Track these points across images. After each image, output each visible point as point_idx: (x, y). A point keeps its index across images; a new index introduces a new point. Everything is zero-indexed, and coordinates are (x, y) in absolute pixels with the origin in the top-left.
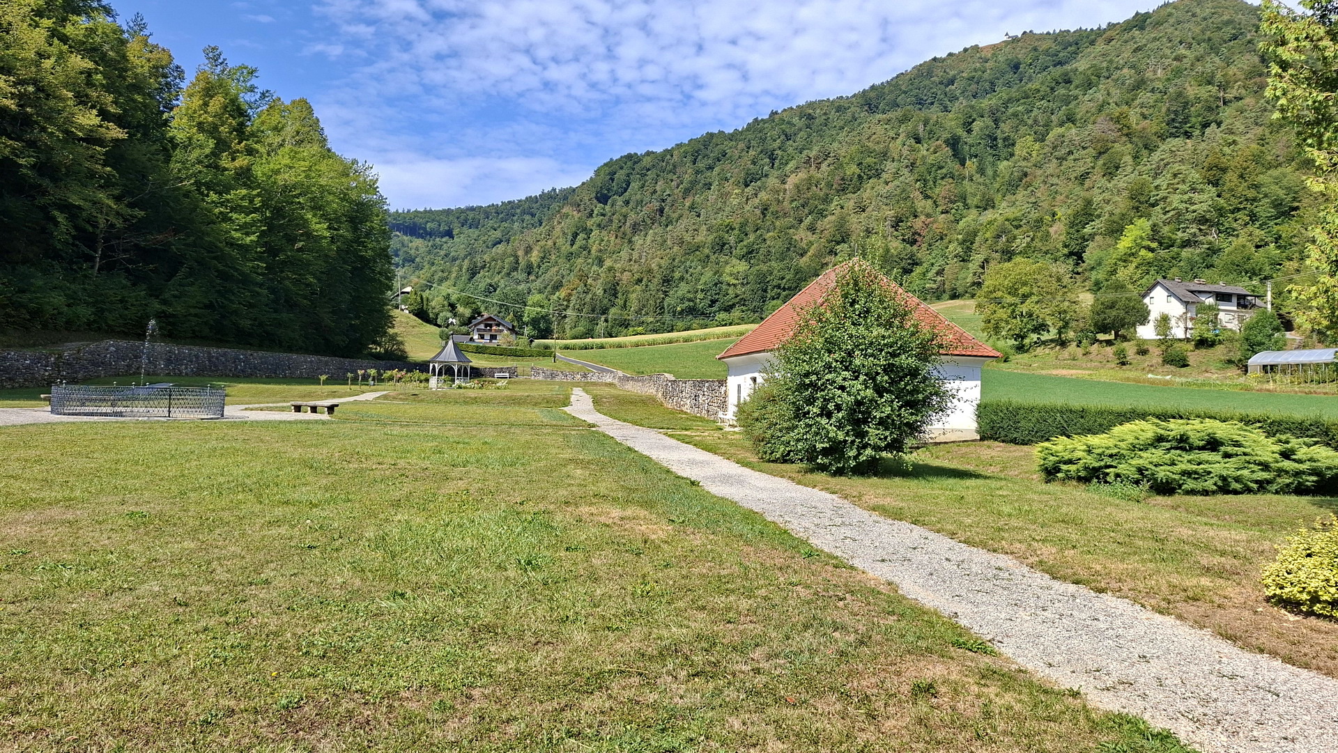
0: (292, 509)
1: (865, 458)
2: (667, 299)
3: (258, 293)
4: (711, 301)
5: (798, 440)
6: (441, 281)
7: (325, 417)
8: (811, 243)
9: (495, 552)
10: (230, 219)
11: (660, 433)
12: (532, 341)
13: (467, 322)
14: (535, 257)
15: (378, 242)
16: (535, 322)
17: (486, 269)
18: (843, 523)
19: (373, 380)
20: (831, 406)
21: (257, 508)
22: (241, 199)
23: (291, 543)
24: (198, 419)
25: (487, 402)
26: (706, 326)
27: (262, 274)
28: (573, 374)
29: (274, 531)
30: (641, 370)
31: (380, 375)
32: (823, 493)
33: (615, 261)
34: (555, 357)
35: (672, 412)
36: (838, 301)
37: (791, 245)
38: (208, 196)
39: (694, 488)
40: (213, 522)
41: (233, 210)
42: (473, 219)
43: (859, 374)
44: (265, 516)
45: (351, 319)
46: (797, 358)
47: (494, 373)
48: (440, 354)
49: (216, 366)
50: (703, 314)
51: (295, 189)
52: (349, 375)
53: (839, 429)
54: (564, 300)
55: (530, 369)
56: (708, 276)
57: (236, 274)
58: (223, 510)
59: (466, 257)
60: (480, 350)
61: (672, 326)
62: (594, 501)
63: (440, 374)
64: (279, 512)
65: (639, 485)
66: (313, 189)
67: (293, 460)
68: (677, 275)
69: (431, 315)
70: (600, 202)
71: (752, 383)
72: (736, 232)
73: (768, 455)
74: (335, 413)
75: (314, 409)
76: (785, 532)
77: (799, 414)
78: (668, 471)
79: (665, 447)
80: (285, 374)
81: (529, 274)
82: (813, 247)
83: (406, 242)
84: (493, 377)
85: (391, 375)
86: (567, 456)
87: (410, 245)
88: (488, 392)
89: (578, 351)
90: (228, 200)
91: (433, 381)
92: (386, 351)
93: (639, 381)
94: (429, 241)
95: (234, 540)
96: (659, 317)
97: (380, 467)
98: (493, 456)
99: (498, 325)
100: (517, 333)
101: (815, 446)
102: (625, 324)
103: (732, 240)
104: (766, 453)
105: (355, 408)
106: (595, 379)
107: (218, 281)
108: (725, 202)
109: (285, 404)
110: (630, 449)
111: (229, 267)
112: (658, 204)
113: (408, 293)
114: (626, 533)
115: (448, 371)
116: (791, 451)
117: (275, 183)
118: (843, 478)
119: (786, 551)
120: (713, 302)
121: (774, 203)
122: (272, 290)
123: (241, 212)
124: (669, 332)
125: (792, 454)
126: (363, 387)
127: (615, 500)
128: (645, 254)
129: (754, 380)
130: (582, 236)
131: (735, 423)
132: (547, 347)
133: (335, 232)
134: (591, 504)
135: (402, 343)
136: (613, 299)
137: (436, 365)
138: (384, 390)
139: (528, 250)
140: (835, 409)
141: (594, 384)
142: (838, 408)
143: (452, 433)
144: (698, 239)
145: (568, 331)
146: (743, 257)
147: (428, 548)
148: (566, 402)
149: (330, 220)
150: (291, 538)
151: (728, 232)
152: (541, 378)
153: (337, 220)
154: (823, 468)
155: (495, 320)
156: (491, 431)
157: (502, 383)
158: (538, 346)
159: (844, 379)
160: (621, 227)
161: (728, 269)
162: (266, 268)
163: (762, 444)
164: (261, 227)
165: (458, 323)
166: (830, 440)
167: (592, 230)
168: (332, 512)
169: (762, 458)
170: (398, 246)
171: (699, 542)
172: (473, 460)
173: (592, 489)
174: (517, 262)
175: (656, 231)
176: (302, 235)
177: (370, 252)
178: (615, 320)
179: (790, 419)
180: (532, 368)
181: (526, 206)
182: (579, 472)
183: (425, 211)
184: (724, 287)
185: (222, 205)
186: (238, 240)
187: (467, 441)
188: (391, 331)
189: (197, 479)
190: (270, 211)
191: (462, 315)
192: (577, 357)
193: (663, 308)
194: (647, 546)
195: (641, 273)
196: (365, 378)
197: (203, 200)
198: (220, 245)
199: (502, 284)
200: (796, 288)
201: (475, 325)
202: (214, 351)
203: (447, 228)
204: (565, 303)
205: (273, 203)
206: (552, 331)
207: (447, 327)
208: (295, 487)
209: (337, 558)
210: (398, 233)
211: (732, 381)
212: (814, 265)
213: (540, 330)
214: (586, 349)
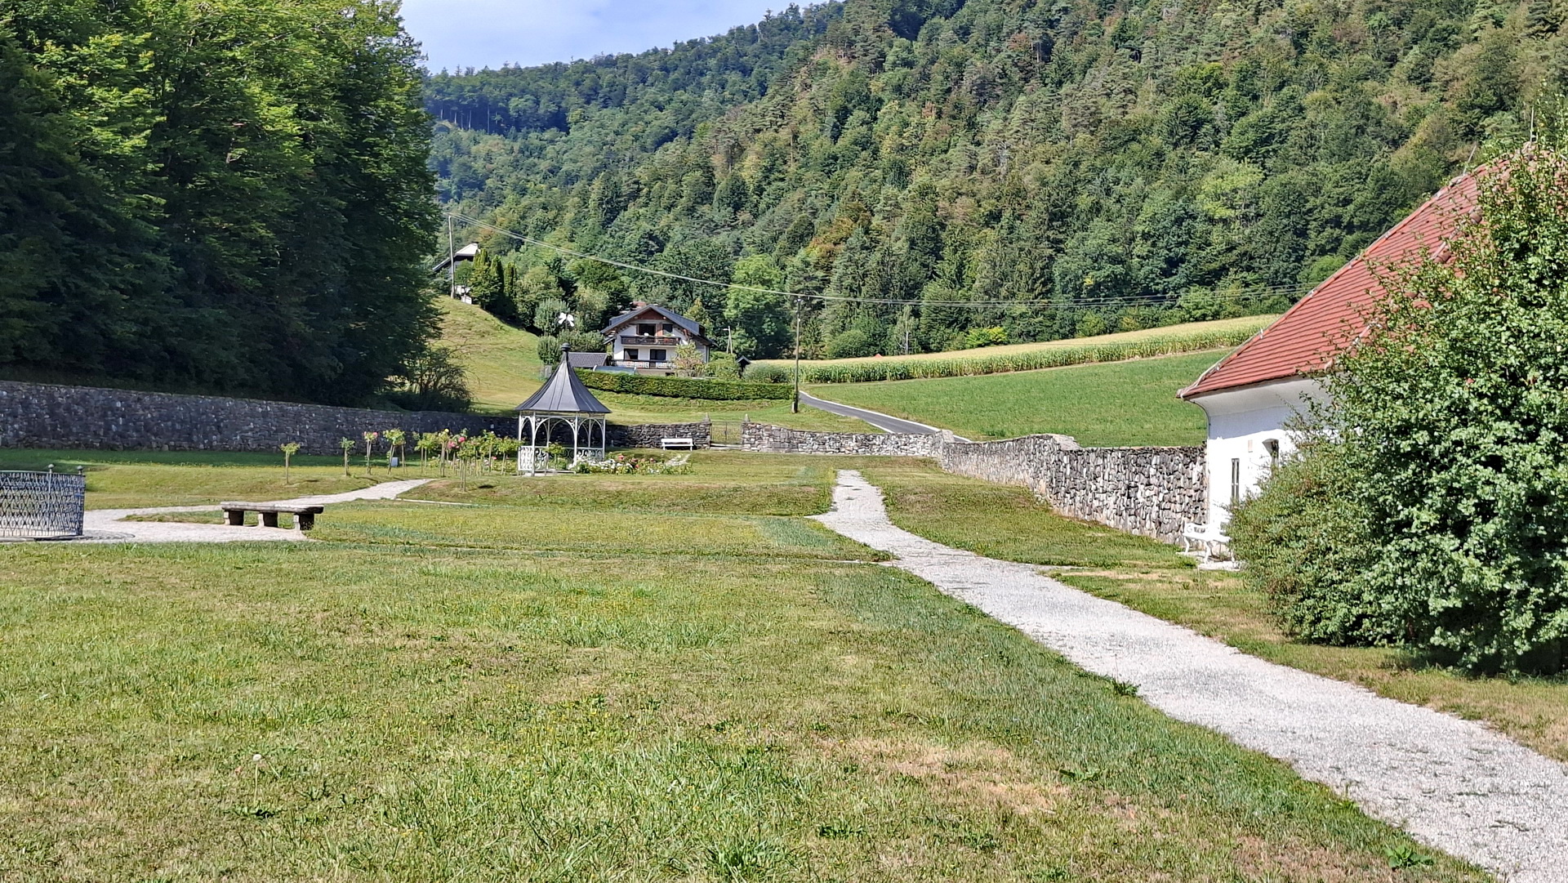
0: (224, 732)
1: (1553, 634)
2: (1061, 259)
3: (151, 264)
4: (1168, 261)
5: (1383, 590)
6: (542, 229)
7: (295, 534)
8: (1420, 114)
9: (660, 834)
10: (89, 100)
11: (1043, 573)
12: (744, 364)
13: (601, 321)
14: (749, 169)
15: (404, 143)
16: (751, 319)
17: (641, 200)
18: (1495, 790)
19: (397, 454)
20: (1467, 507)
21: (151, 729)
22: (111, 56)
23: (222, 806)
24: (29, 539)
25: (644, 502)
26: (1155, 322)
27: (158, 222)
28: (839, 437)
29: (186, 779)
30: (998, 428)
31: (410, 442)
32: (1446, 717)
33: (937, 173)
34: (796, 400)
35: (1072, 526)
36: (1486, 248)
37: (1367, 119)
38: (41, 50)
39: (1123, 700)
40: (60, 757)
41: (94, 79)
42: (611, 85)
43: (1539, 426)
44: (166, 747)
45: (347, 317)
46: (1377, 391)
47: (661, 437)
48: (539, 395)
49: (65, 425)
50: (1147, 291)
51: (225, 29)
52: (346, 443)
53: (1486, 563)
54: (817, 266)
55: (739, 428)
56: (1160, 200)
57: (102, 221)
58: (79, 731)
59: (595, 173)
60: (628, 386)
61: (1073, 324)
62: (885, 725)
63: (540, 440)
64: (195, 737)
65: (990, 691)
66: (263, 27)
67: (228, 626)
68: (1084, 201)
69: (521, 308)
70: (901, 34)
71: (1266, 453)
72: (1230, 92)
73: (1305, 625)
74: (316, 527)
75: (271, 519)
76: (1348, 806)
77: (1385, 526)
78: (1061, 662)
79: (1053, 607)
80: (211, 442)
81: (737, 207)
82: (1424, 123)
83: (464, 144)
84: (658, 446)
85: (436, 443)
86: (824, 624)
87: (474, 149)
88: (646, 481)
89: (850, 386)
90: (83, 59)
91: (527, 457)
92: (424, 388)
93: (992, 453)
94: (515, 139)
95: (101, 797)
96: (1041, 303)
97: (411, 643)
98: (660, 621)
99: (669, 327)
100: (711, 346)
101: (1424, 605)
102: (959, 321)
103: (1219, 111)
104: (1300, 621)
105: (359, 516)
106: (889, 450)
107: (67, 239)
108: (1202, 22)
109: (210, 508)
110: (970, 610)
111: (90, 207)
112: (1038, 32)
113: (470, 258)
114: (960, 800)
115: (556, 433)
116: (1364, 615)
117: (182, 17)
118: (1497, 683)
119: (1348, 850)
120: (1173, 263)
121: (1325, 20)
122: (179, 257)
123: (110, 86)
124: (1065, 337)
125: (1366, 623)
126: (374, 470)
127: (935, 724)
128: (1006, 152)
129: (1273, 446)
130: (859, 114)
131: (1224, 549)
132: (778, 377)
133: (311, 124)
134: (879, 733)
135: (457, 371)
136: (930, 261)
137: (533, 420)
138: (420, 477)
139: (735, 153)
140: (1477, 514)
141: (889, 461)
142: (1485, 510)
143: (568, 571)
144: (1137, 113)
145: (826, 338)
146: (1246, 153)
147: (512, 821)
148: (823, 503)
149: (300, 96)
150: (221, 795)
151: (1208, 94)
152: (765, 448)
153: (315, 95)
154: (1445, 658)
155: (660, 316)
156: (653, 568)
157: (678, 460)
158: (759, 374)
159: (1501, 441)
160: (949, 90)
161: (1209, 183)
162: (167, 208)
163: (1292, 599)
164: (153, 115)
165: (580, 324)
166: (1463, 590)
167: (880, 101)
168: (308, 739)
169: (1292, 634)
170: (448, 152)
171: (1132, 825)
172: (612, 630)
173: (880, 698)
174: (710, 182)
175: (1034, 97)
176: (240, 132)
177: (387, 168)
178: (937, 310)
179: (1360, 539)
180: (745, 426)
181: (730, 50)
182: (851, 660)
183: (506, 72)
184: (1200, 226)
185: (72, 70)
186: (107, 146)
187: (599, 588)
188: (434, 345)
189: (26, 666)
190: (173, 81)
191: (588, 307)
192: (848, 399)
193: (1051, 280)
194: (1009, 830)
195: (998, 199)
196: (380, 449)
197: (32, 59)
198: (68, 158)
199: (676, 234)
200: (1381, 223)
201: (619, 329)
202: (63, 393)
203: (553, 108)
204: (820, 274)
205: (178, 61)
206: (790, 340)
207: (555, 334)
208: (230, 684)
209: (317, 839)
210: (446, 123)
211: (1219, 451)
212: (1427, 166)
213: (762, 339)
214: (868, 379)
